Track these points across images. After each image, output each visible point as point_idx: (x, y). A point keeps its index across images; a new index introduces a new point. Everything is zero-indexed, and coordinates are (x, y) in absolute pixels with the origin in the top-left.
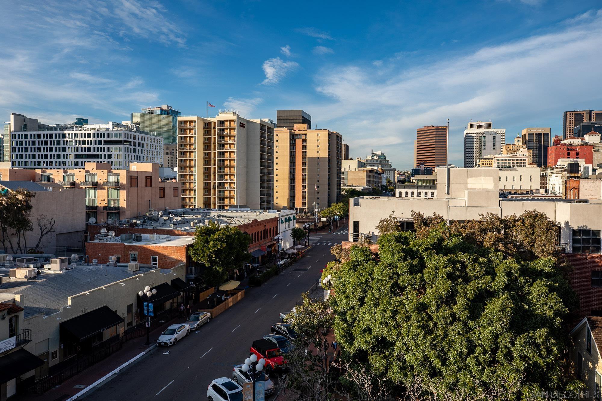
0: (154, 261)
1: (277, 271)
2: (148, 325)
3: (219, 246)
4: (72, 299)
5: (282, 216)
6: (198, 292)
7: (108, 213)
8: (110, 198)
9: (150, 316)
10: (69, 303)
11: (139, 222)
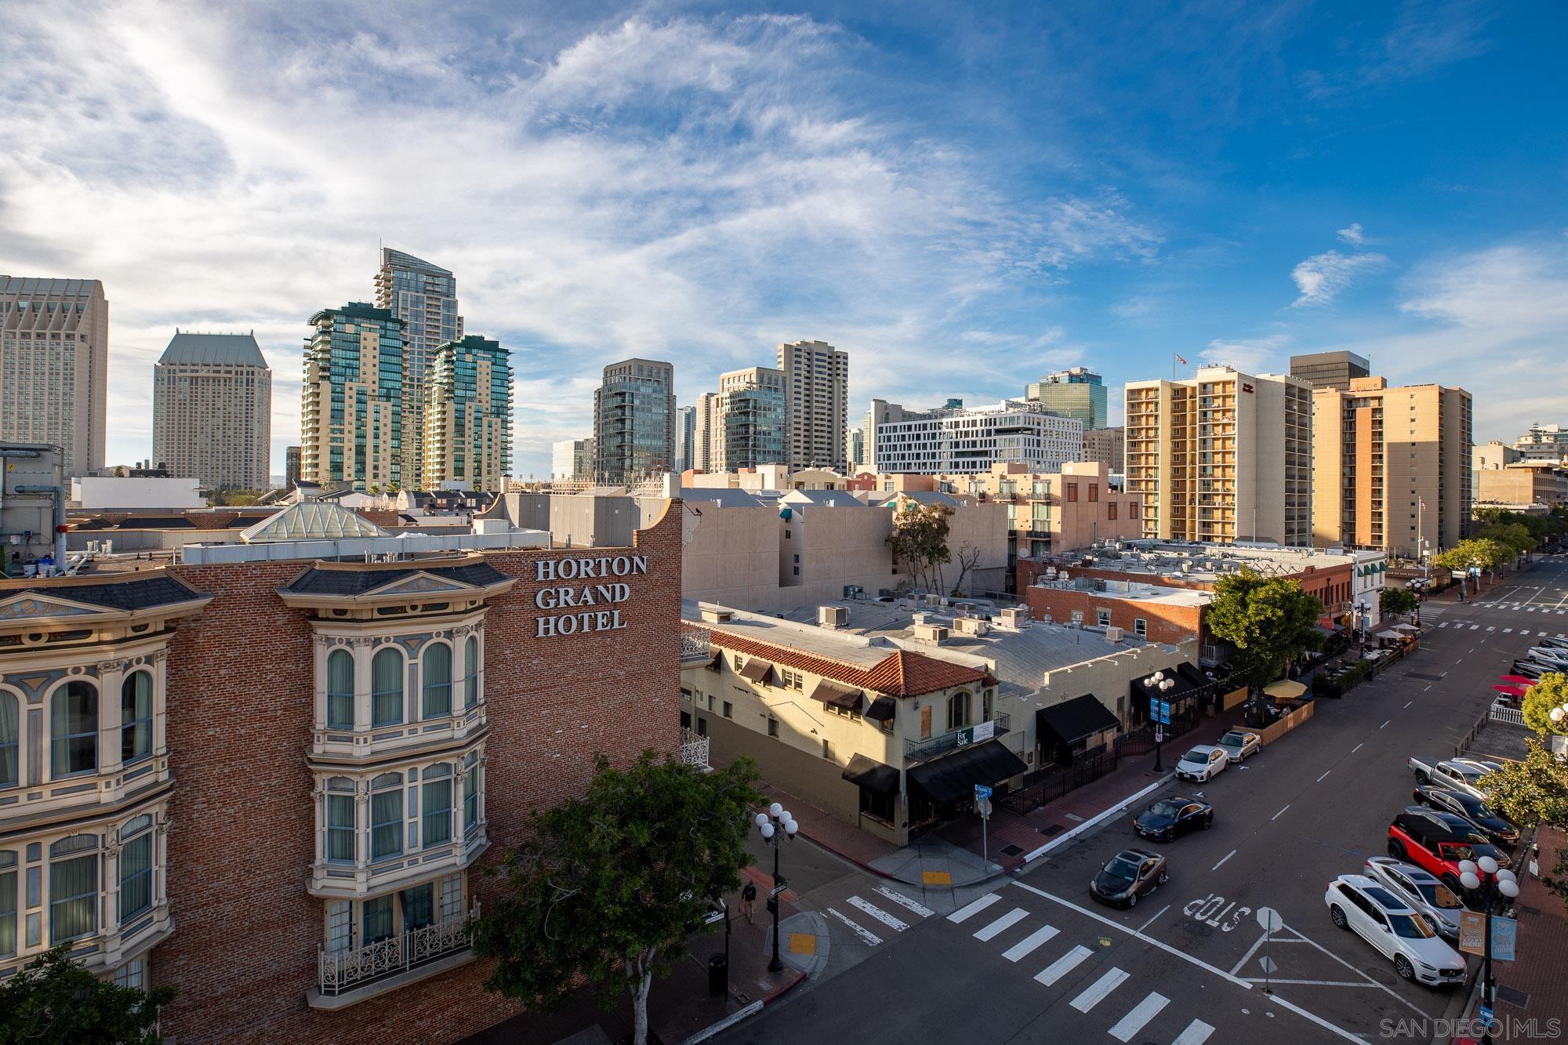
0: (1139, 627)
1: (1368, 672)
2: (1159, 738)
3: (1269, 614)
4: (1051, 675)
5: (1360, 562)
6: (1221, 692)
7: (1033, 541)
8: (1036, 518)
9: (1163, 724)
10: (1047, 681)
11: (1095, 559)
